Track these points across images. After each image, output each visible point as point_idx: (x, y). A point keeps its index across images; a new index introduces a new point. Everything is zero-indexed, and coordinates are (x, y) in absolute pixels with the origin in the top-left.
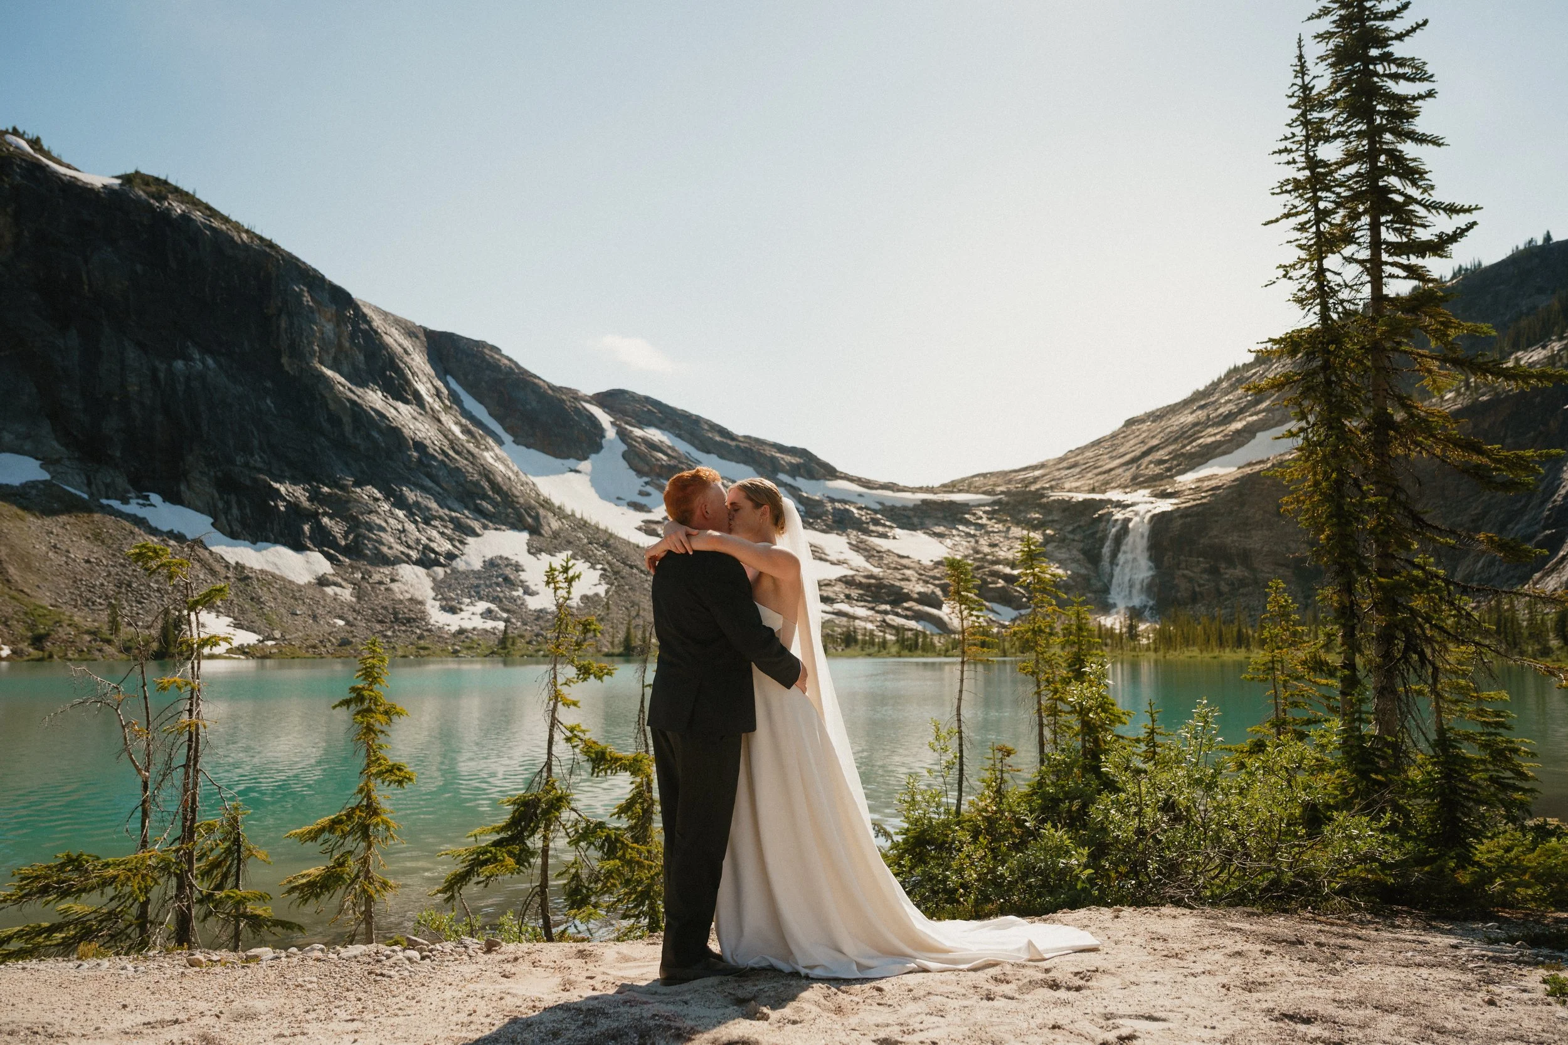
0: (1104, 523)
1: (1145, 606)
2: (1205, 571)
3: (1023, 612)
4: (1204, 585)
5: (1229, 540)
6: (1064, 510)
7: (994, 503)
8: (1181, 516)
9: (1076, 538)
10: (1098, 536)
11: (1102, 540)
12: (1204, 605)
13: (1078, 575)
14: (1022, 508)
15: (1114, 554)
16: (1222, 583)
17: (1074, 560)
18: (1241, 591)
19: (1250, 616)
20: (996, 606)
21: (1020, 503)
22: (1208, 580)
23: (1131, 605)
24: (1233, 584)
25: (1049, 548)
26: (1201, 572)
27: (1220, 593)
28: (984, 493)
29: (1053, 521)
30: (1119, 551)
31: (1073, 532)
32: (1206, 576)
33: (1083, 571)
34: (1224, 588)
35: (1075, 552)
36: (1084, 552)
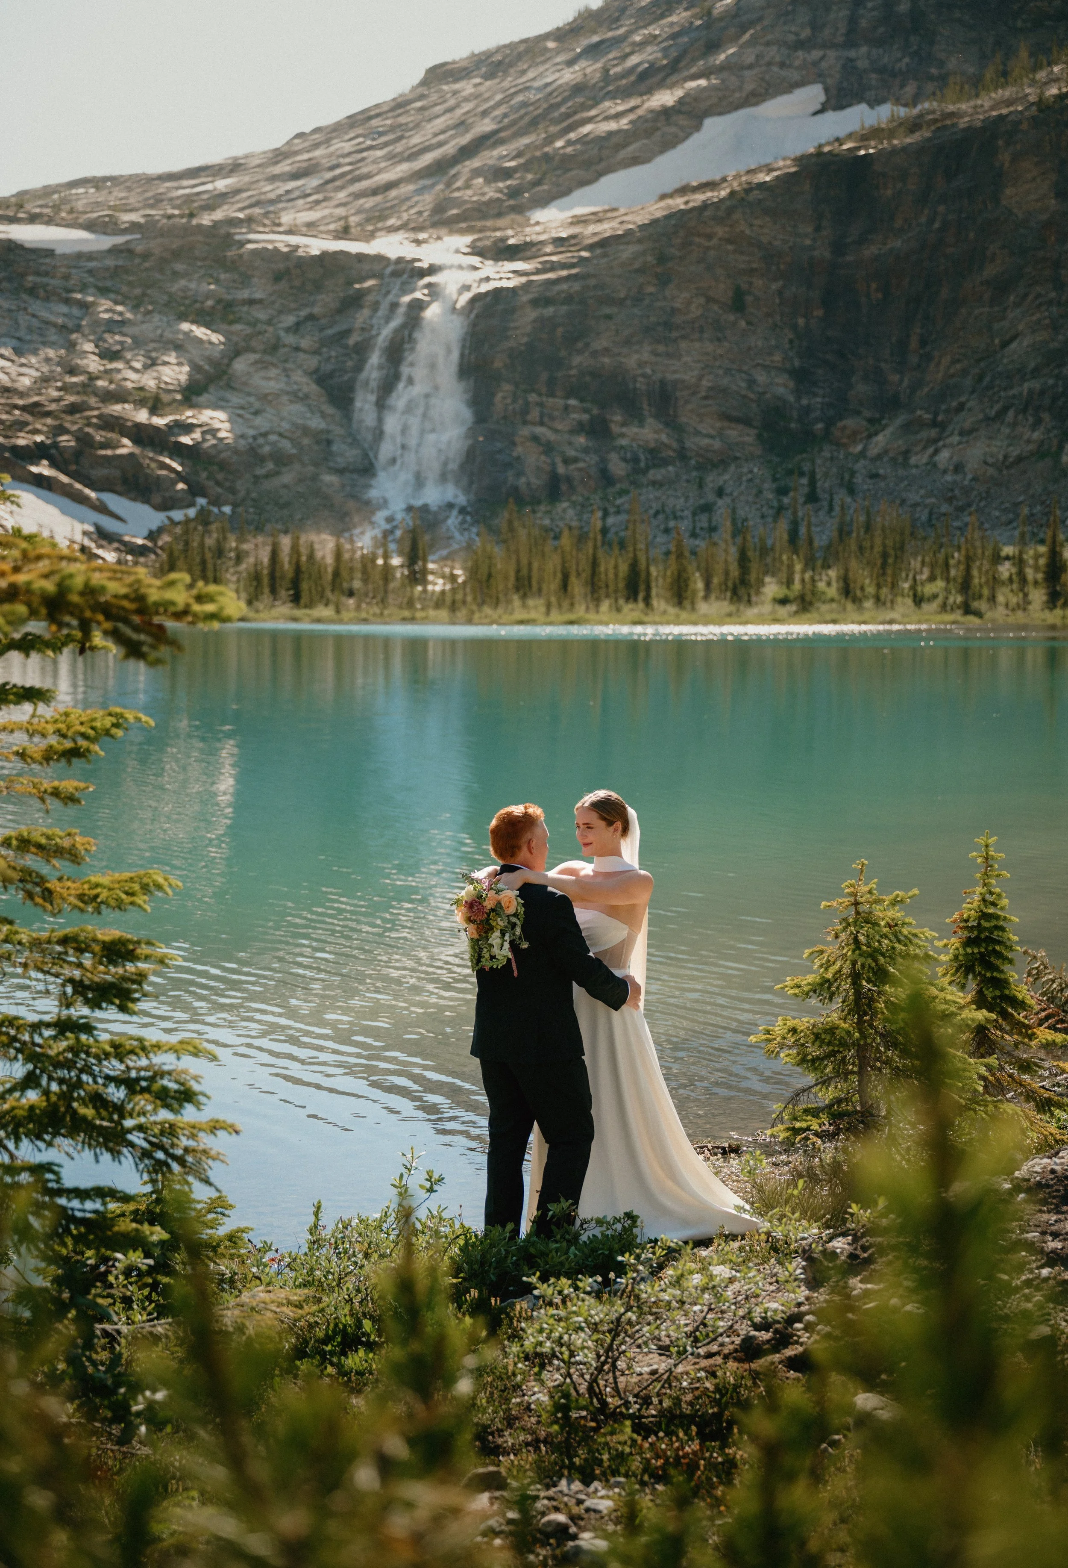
0: (366, 312)
1: (450, 506)
2: (580, 429)
3: (178, 515)
4: (575, 460)
5: (631, 362)
6: (278, 277)
7: (114, 251)
8: (535, 303)
9: (305, 343)
10: (352, 341)
11: (362, 350)
12: (574, 504)
13: (306, 431)
14: (179, 267)
15: (388, 386)
16: (614, 457)
17: (297, 397)
18: (652, 474)
19: (667, 531)
20: (112, 501)
21: (176, 254)
22: (586, 450)
23: (418, 503)
24: (636, 460)
25: (240, 365)
26: (572, 432)
27: (606, 478)
28: (89, 226)
29: (251, 302)
30: (397, 377)
31: (296, 328)
32: (581, 440)
33: (316, 423)
34: (618, 467)
35: (298, 377)
36: (321, 379)
